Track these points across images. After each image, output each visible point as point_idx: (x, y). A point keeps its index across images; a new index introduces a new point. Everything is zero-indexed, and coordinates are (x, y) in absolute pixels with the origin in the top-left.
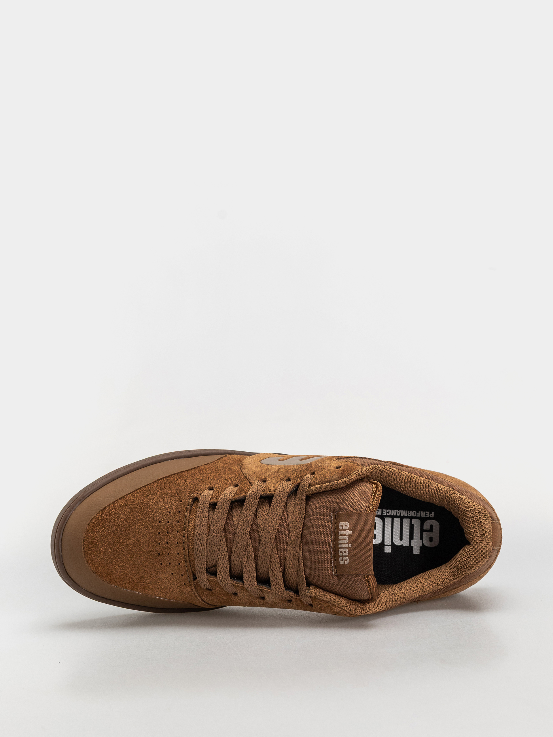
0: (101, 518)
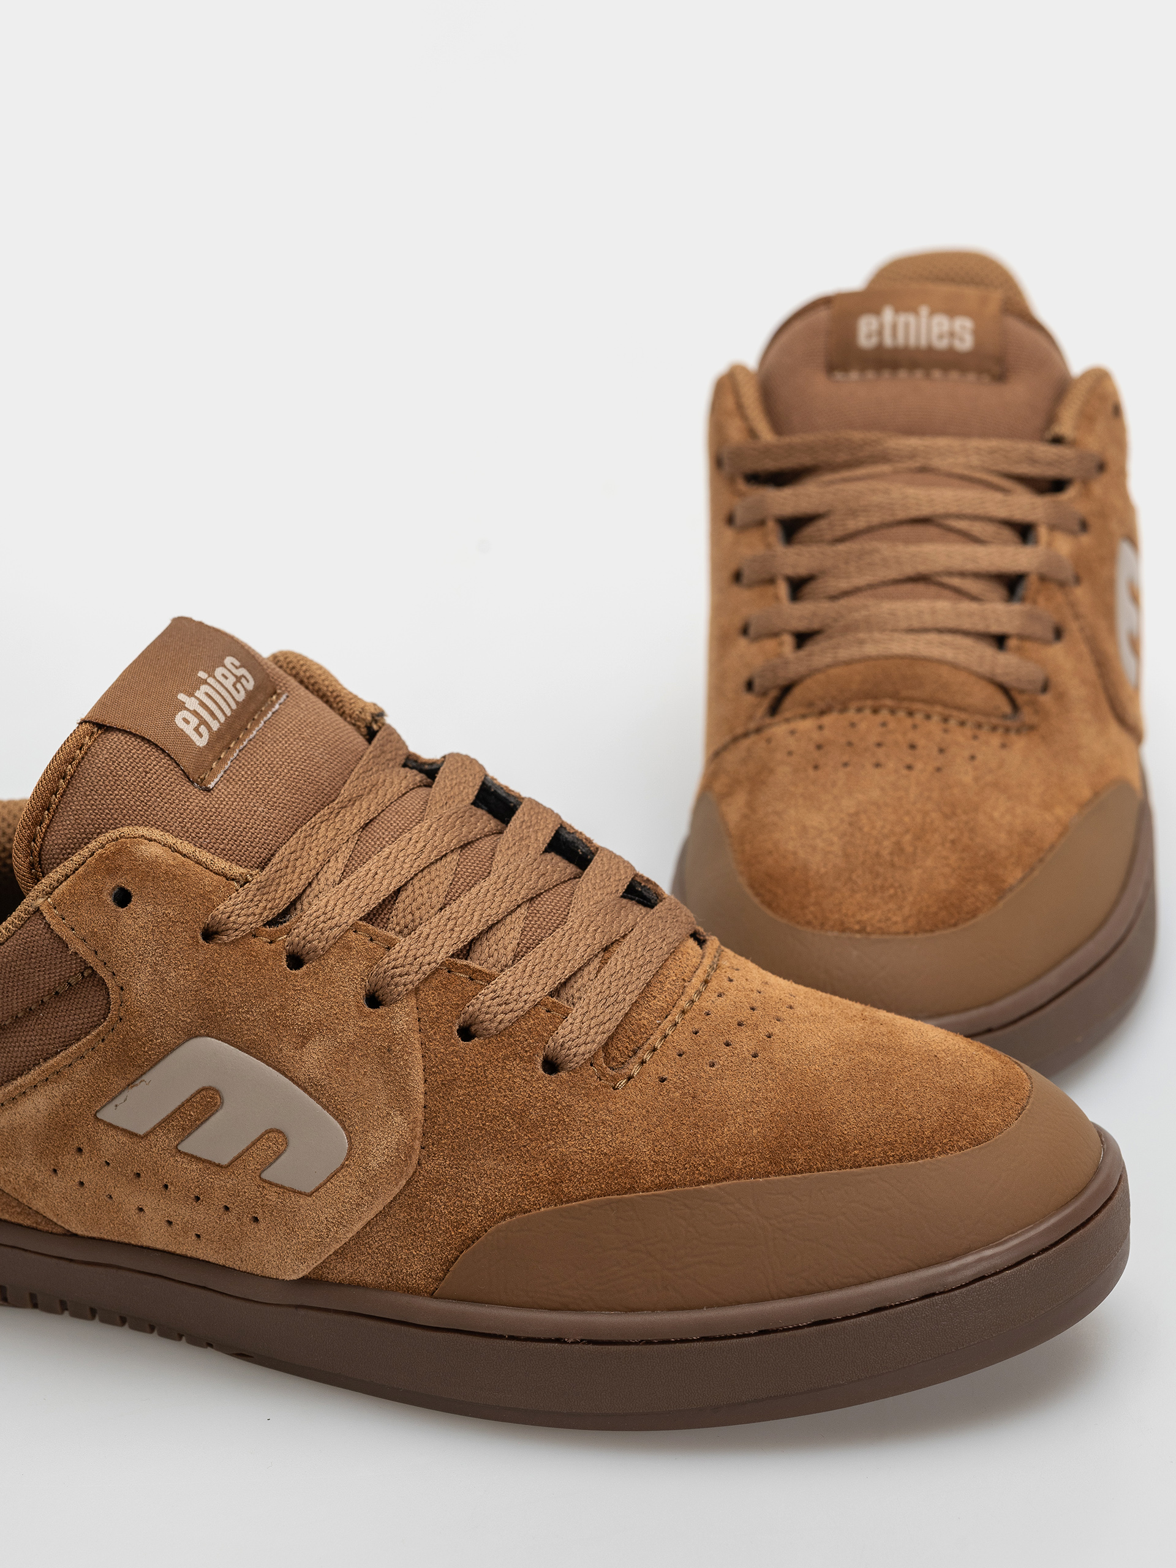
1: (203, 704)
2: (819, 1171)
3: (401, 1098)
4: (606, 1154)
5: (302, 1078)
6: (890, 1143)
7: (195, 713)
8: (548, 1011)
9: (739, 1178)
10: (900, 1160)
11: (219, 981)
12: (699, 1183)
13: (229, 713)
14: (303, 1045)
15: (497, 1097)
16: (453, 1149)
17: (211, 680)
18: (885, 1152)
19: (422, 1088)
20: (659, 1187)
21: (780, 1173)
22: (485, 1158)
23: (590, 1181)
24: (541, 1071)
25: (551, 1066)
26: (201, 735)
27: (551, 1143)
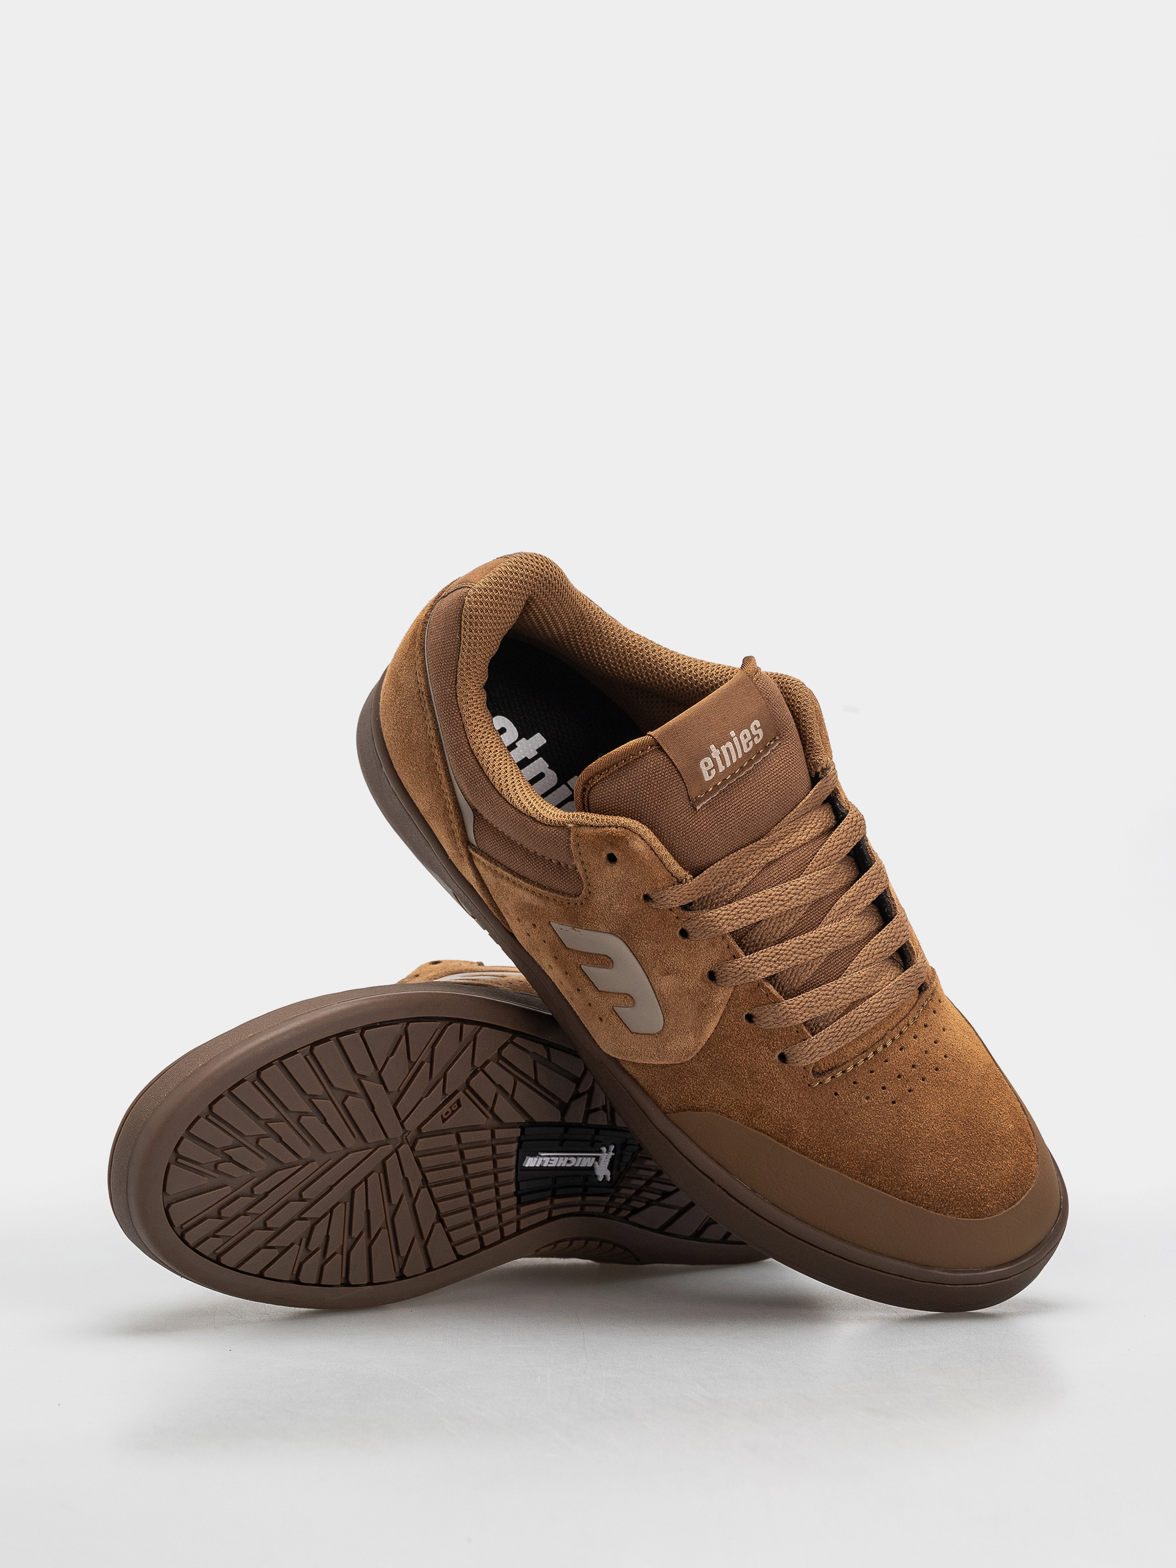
0: (958, 1204)
1: (722, 756)
2: (883, 1191)
3: (698, 1030)
4: (784, 1118)
5: (656, 987)
6: (928, 1196)
7: (714, 760)
8: (797, 1032)
9: (841, 1171)
10: (927, 1208)
11: (640, 922)
12: (820, 1162)
13: (734, 760)
14: (665, 975)
15: (746, 1058)
16: (711, 1066)
17: (735, 739)
18: (922, 1200)
19: (712, 1031)
20: (799, 1151)
21: (862, 1181)
22: (724, 1080)
23: (768, 1125)
24: (776, 1057)
25: (783, 1058)
26: (710, 775)
27: (760, 1095)
